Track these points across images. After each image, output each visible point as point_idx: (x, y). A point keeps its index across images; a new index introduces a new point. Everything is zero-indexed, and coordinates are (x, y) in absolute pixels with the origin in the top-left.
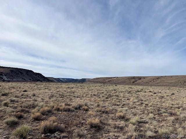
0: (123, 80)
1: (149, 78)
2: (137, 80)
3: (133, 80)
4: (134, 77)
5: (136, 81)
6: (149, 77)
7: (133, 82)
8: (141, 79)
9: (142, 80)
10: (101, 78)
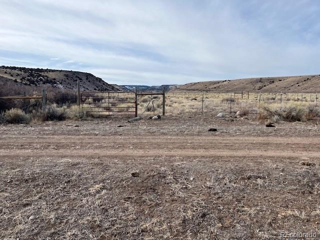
0: (242, 85)
1: (290, 79)
2: (266, 84)
3: (260, 84)
4: (261, 79)
5: (264, 86)
6: (290, 77)
7: (260, 88)
8: (273, 82)
9: (276, 83)
10: (201, 82)
